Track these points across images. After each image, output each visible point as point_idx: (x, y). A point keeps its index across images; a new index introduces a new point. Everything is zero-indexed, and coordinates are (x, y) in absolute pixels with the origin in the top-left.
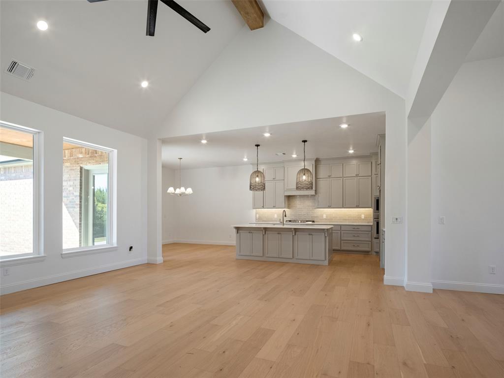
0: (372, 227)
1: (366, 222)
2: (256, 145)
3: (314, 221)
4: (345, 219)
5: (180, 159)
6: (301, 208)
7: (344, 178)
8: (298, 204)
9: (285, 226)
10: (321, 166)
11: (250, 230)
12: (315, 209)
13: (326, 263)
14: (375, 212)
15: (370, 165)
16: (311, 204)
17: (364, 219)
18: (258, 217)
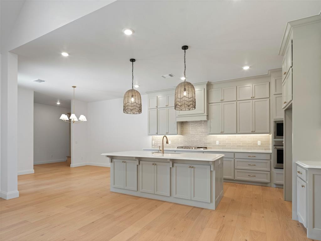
0: (271, 156)
1: (262, 149)
2: (130, 60)
3: (206, 148)
4: (239, 146)
5: (74, 87)
6: (194, 135)
7: (238, 102)
8: (190, 129)
10: (213, 90)
11: (125, 160)
12: (208, 135)
13: (212, 206)
14: (275, 138)
15: (268, 85)
16: (203, 130)
17: (259, 146)
18: (153, 143)
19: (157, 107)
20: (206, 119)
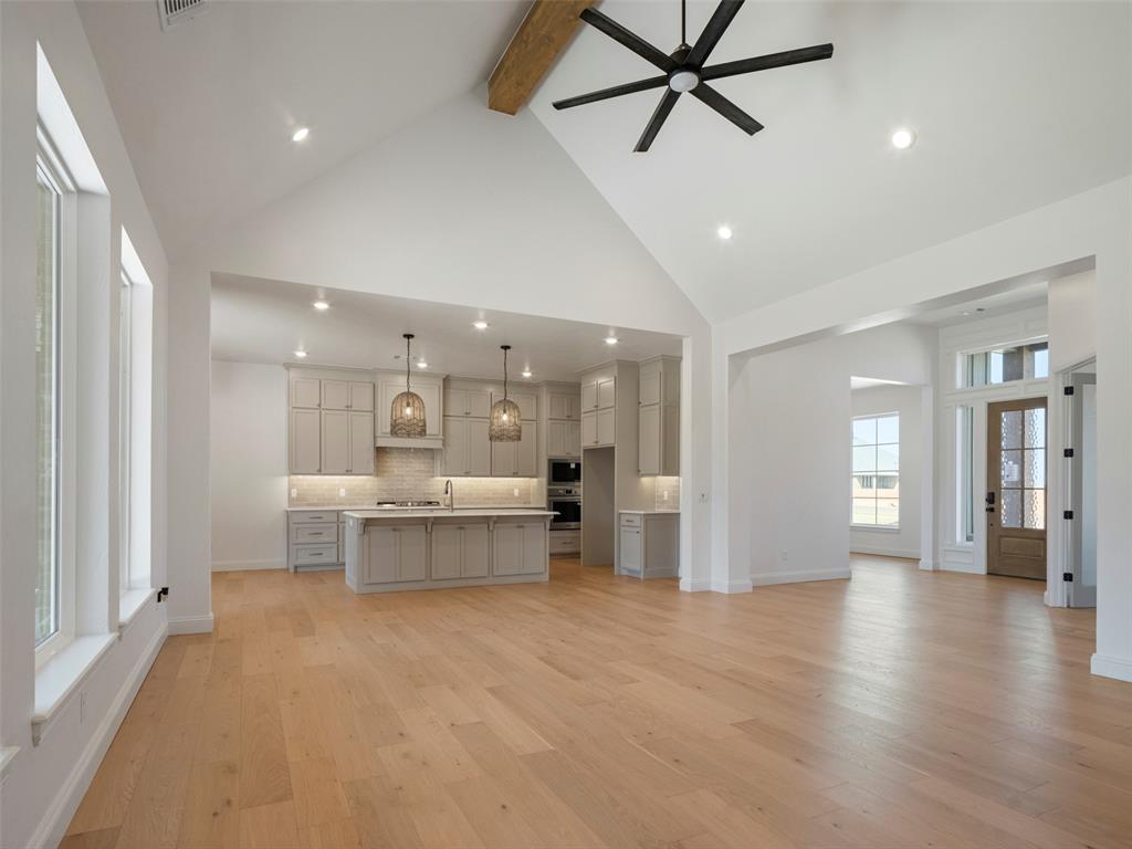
2: (405, 336)
4: (488, 498)
6: (402, 476)
8: (395, 465)
9: (456, 514)
10: (450, 390)
11: (395, 524)
13: (546, 578)
14: (549, 484)
15: (534, 401)
16: (423, 467)
17: (518, 498)
18: (294, 494)
19: (320, 405)
20: (441, 447)
